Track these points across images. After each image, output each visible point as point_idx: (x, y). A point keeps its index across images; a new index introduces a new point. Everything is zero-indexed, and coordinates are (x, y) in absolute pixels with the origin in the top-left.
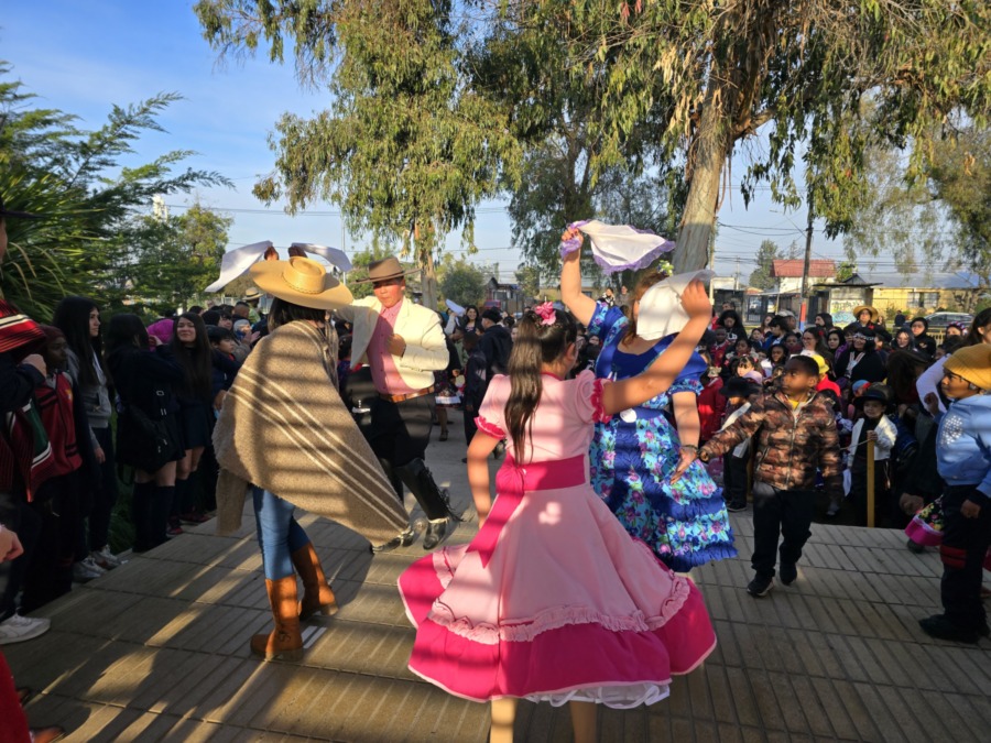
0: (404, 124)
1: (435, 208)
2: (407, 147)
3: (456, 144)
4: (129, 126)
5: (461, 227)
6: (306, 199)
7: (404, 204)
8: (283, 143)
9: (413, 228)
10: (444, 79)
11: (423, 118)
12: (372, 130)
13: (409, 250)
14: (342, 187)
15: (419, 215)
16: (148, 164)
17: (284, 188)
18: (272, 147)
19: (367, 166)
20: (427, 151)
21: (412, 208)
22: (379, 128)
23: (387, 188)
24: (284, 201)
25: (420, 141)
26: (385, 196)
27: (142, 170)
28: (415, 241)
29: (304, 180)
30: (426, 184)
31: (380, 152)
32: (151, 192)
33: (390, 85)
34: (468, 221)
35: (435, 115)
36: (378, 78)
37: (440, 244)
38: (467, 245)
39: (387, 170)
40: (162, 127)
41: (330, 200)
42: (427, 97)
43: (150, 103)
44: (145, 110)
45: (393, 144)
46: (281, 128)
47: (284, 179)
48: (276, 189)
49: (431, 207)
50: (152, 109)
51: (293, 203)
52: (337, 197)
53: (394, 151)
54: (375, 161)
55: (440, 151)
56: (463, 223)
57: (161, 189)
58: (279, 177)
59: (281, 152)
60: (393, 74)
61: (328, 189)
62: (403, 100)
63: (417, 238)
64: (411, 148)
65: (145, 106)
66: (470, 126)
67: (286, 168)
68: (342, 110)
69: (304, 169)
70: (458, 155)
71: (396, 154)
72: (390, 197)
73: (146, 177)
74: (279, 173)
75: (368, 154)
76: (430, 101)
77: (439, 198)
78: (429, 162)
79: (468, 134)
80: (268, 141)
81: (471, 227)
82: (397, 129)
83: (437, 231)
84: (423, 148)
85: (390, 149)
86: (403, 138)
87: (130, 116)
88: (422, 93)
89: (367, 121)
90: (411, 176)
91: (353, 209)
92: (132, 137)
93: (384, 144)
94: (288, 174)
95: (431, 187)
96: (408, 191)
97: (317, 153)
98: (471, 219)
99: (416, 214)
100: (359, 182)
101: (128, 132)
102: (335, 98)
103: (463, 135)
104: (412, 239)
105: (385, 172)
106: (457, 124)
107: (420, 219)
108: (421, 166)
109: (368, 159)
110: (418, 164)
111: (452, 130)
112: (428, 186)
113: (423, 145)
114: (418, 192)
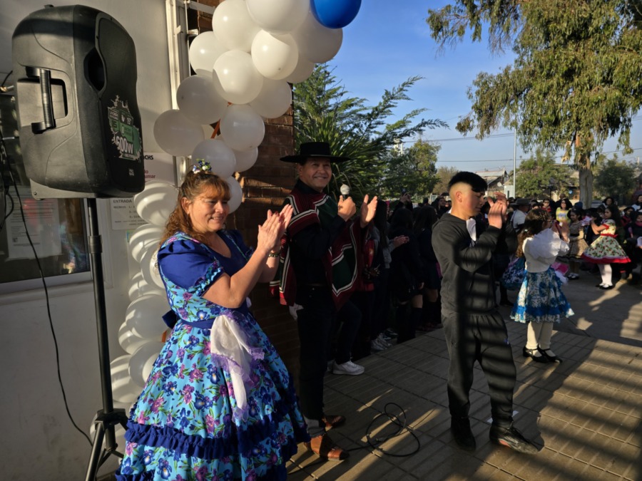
0: (571, 63)
1: (595, 121)
2: (572, 80)
3: (616, 71)
4: (392, 101)
5: (618, 134)
6: (491, 128)
7: (567, 122)
8: (478, 93)
9: (575, 139)
10: (608, 24)
11: (587, 57)
12: (545, 73)
13: (570, 155)
14: (519, 116)
15: (580, 129)
16: (400, 120)
17: (476, 123)
18: (470, 97)
19: (539, 99)
20: (589, 80)
21: (574, 125)
22: (550, 70)
23: (554, 112)
24: (476, 131)
25: (584, 74)
26: (553, 119)
27: (396, 124)
28: (576, 148)
29: (491, 115)
30: (588, 105)
31: (550, 88)
32: (401, 136)
33: (561, 37)
34: (624, 129)
35: (598, 52)
36: (552, 35)
37: (598, 149)
38: (622, 147)
39: (555, 99)
40: (409, 97)
41: (509, 127)
42: (592, 40)
43: (403, 85)
44: (401, 90)
45: (561, 80)
46: (476, 83)
47: (477, 117)
48: (471, 124)
49: (591, 122)
50: (405, 88)
51: (482, 132)
52: (514, 124)
53: (561, 84)
54: (545, 95)
55: (601, 78)
56: (620, 131)
57: (406, 134)
58: (474, 115)
59: (476, 99)
60: (563, 30)
61: (508, 118)
62: (571, 47)
63: (577, 146)
64: (576, 80)
65: (401, 87)
66: (630, 54)
67: (478, 109)
68: (521, 63)
69: (491, 108)
70: (618, 78)
71: (563, 86)
72: (557, 119)
73: (398, 128)
74: (474, 113)
75: (540, 90)
76: (594, 43)
77: (599, 113)
78: (591, 88)
79: (629, 61)
80: (468, 93)
81: (627, 133)
82: (565, 68)
83: (596, 139)
84: (586, 79)
85: (558, 84)
86: (569, 74)
87: (393, 95)
88: (587, 37)
89: (541, 67)
90: (575, 101)
91: (526, 130)
92: (393, 106)
93: (554, 81)
94: (480, 113)
95: (592, 106)
96: (572, 112)
97: (501, 96)
98: (627, 127)
99: (578, 128)
100: (532, 111)
101: (392, 104)
102: (517, 56)
103: (623, 63)
104: (573, 148)
105: (553, 102)
106: (618, 55)
107: (581, 132)
108: (584, 92)
109: (540, 94)
110: (581, 91)
111: (613, 61)
112: (589, 106)
113: (587, 76)
114: (580, 112)
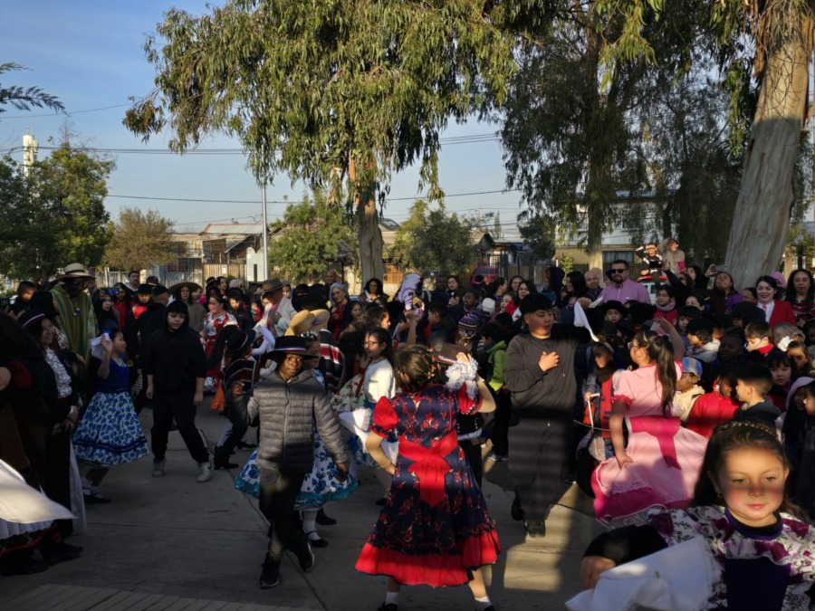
0: (329, 14)
2: (336, 49)
5: (418, 162)
6: (200, 130)
8: (168, 51)
9: (346, 165)
12: (284, 25)
15: (354, 146)
17: (167, 115)
18: (152, 57)
19: (278, 77)
20: (364, 53)
21: (344, 137)
23: (306, 107)
26: (304, 119)
28: (349, 182)
29: (197, 101)
31: (295, 57)
34: (428, 152)
38: (427, 186)
41: (227, 129)
45: (314, 44)
46: (165, 31)
47: (169, 103)
48: (157, 116)
51: (182, 135)
52: (236, 123)
53: (316, 54)
54: (289, 70)
55: (384, 51)
56: (421, 156)
58: (161, 99)
59: (163, 65)
61: (224, 112)
63: (352, 178)
64: (341, 48)
66: (426, 13)
67: (167, 84)
69: (196, 86)
70: (410, 56)
71: (319, 59)
72: (311, 121)
74: (161, 94)
78: (368, 67)
79: (425, 26)
80: (147, 49)
83: (380, 166)
84: (359, 49)
85: (310, 52)
86: (329, 34)
90: (342, 90)
91: (261, 137)
93: (301, 45)
94: (174, 94)
95: (371, 104)
96: (336, 111)
98: (433, 151)
99: (351, 144)
100: (267, 101)
103: (416, 28)
104: (344, 181)
105: (303, 86)
106: (408, 12)
107: (356, 152)
108: (356, 75)
109: (280, 68)
110: (351, 71)
111: (400, 21)
112: (367, 102)
113: (359, 45)
114: (352, 111)
